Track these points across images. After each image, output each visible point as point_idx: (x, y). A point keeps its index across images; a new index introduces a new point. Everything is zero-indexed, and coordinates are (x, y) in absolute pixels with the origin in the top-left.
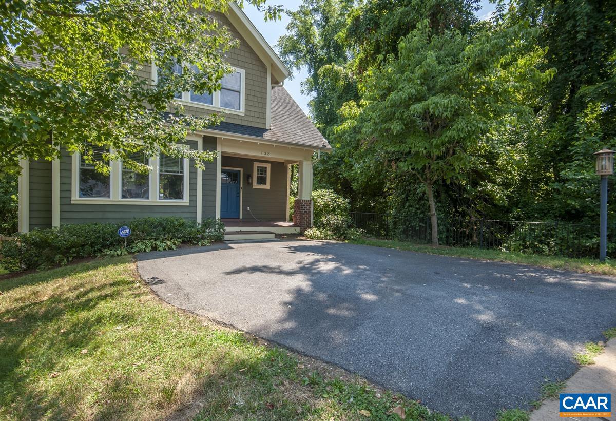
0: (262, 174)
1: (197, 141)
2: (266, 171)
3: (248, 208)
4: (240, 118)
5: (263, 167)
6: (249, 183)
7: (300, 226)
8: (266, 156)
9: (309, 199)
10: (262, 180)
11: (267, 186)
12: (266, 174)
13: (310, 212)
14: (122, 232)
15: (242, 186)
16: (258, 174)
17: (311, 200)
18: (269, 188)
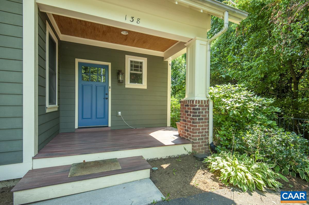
0: (137, 70)
2: (141, 67)
3: (120, 113)
5: (138, 62)
6: (119, 81)
7: (193, 143)
8: (134, 23)
9: (206, 99)
10: (136, 78)
11: (144, 85)
12: (141, 71)
15: (110, 85)
16: (131, 70)
17: (208, 101)
18: (146, 87)
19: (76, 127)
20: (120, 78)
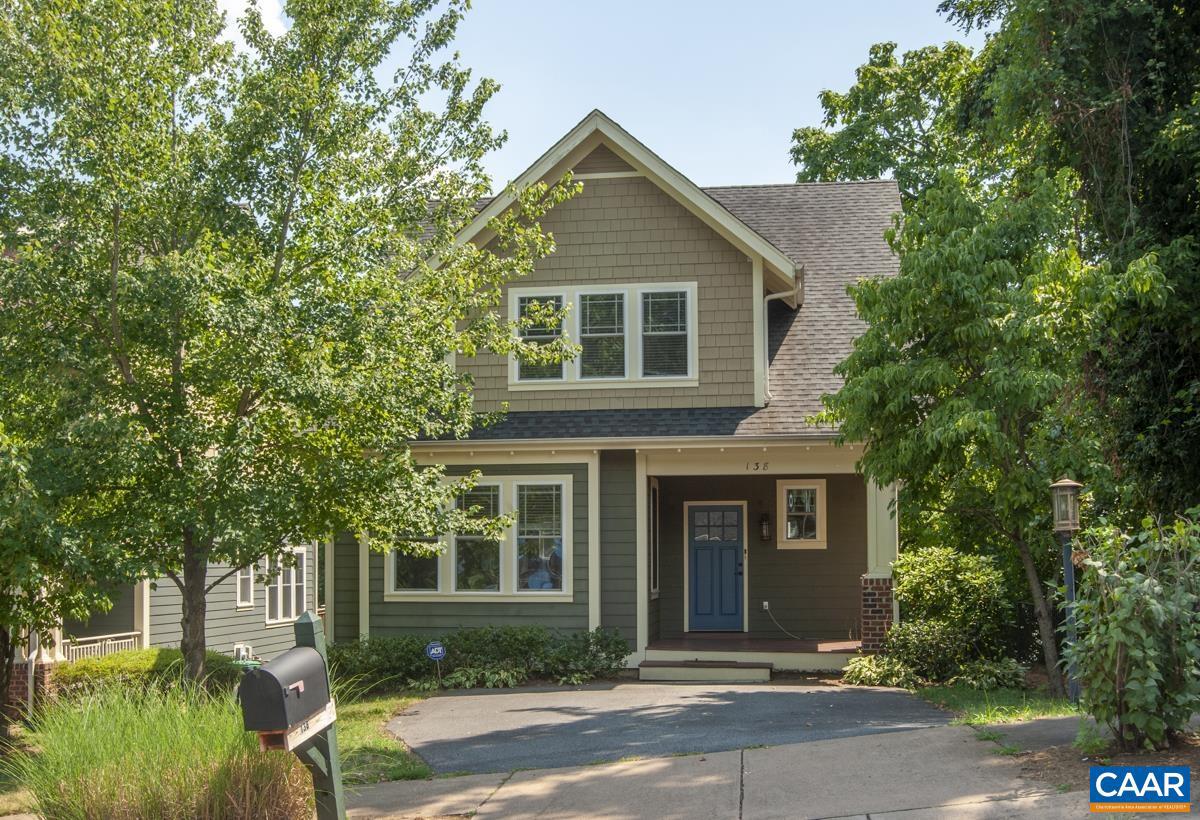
0: (803, 509)
1: (587, 464)
2: (813, 501)
3: (766, 603)
4: (687, 393)
5: (804, 491)
9: (888, 576)
11: (820, 541)
12: (813, 509)
13: (891, 612)
14: (433, 651)
15: (746, 547)
16: (790, 509)
17: (890, 579)
18: (824, 546)
19: (686, 629)
20: (764, 532)
